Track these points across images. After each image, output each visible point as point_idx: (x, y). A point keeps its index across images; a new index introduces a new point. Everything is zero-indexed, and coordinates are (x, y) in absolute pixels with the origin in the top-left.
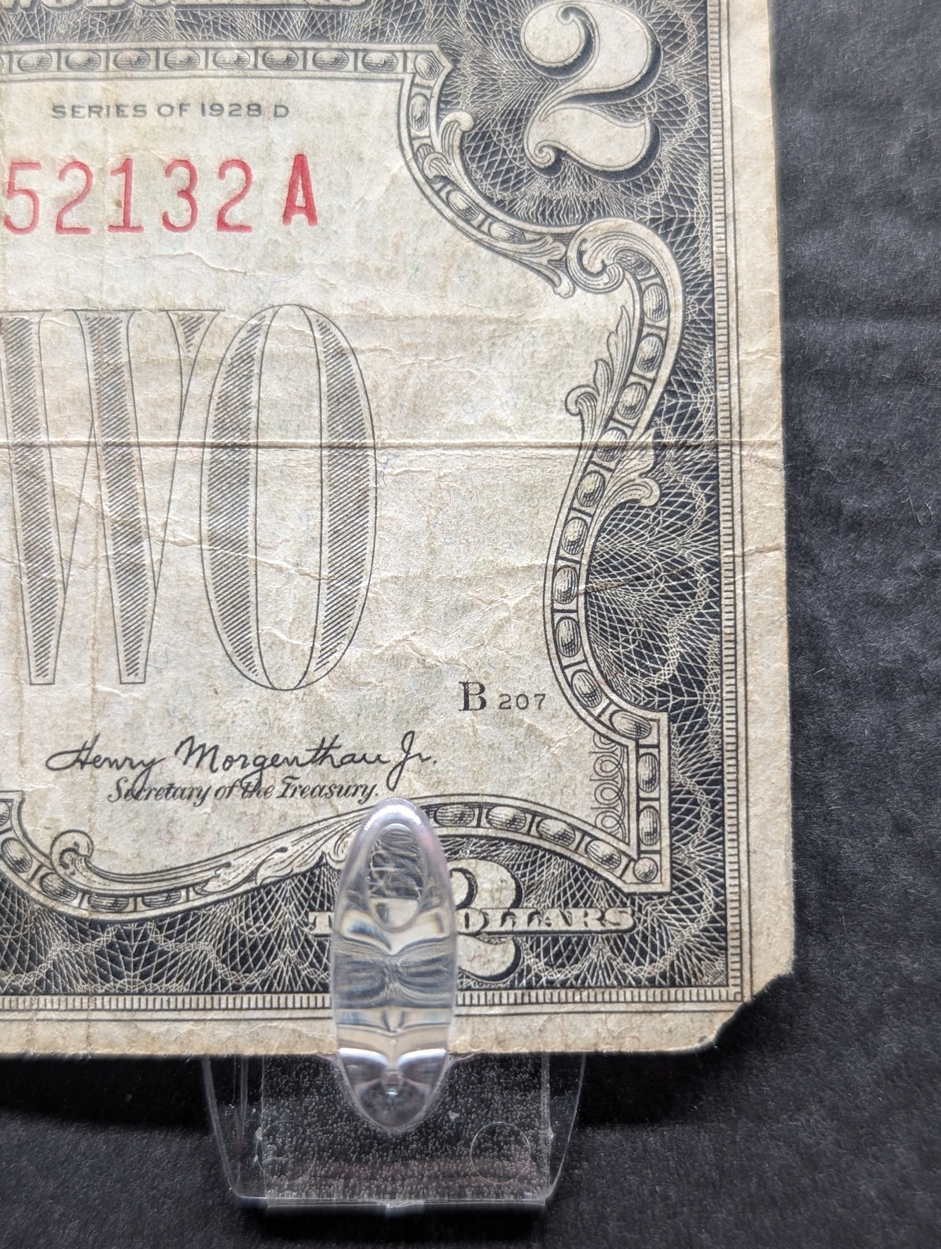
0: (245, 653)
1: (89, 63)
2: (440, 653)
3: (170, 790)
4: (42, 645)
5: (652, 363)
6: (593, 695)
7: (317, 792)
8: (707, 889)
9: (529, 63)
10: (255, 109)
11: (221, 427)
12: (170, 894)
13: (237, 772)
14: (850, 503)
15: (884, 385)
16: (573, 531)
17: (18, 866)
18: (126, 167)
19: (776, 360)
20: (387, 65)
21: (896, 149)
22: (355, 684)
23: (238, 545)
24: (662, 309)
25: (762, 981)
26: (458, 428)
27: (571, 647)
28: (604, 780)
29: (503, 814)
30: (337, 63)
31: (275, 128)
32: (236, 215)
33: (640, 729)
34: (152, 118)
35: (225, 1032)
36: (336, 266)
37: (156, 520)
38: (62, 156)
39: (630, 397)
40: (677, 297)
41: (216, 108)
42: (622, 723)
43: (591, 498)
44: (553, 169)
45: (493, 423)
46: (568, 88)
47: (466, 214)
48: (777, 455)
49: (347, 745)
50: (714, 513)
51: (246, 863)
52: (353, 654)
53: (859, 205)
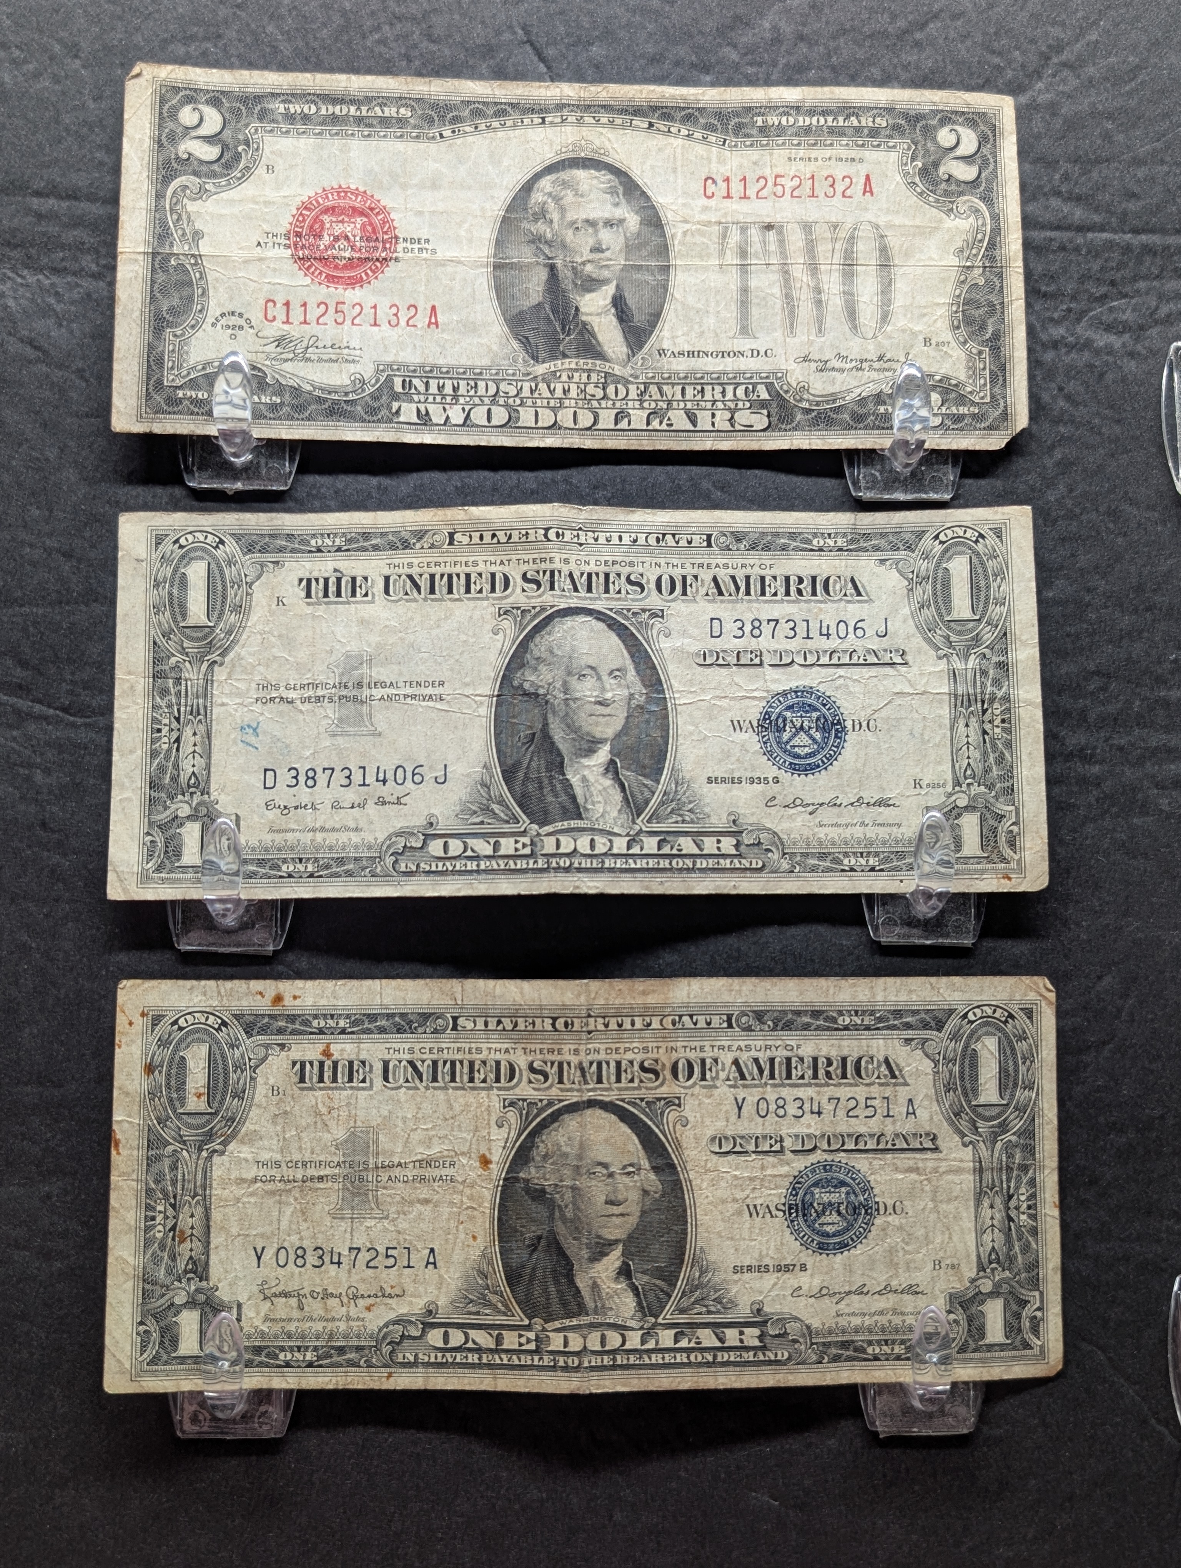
0: (855, 327)
1: (799, 144)
2: (916, 329)
3: (833, 369)
4: (792, 325)
5: (981, 241)
6: (965, 342)
7: (879, 370)
8: (1002, 402)
9: (939, 147)
10: (853, 160)
11: (845, 259)
12: (834, 401)
13: (854, 364)
14: (1043, 288)
15: (1054, 252)
16: (958, 292)
17: (787, 392)
18: (813, 177)
19: (1020, 241)
20: (894, 147)
21: (1057, 177)
22: (890, 337)
23: (852, 295)
24: (984, 225)
25: (1019, 429)
26: (920, 260)
27: (958, 327)
28: (969, 368)
29: (938, 378)
30: (879, 146)
31: (859, 166)
32: (848, 193)
33: (980, 353)
34: (820, 162)
35: (853, 441)
36: (880, 209)
37: (826, 287)
38: (792, 174)
39: (974, 251)
40: (988, 221)
41: (841, 159)
42: (974, 351)
43: (963, 282)
44: (948, 181)
45: (931, 259)
46: (952, 155)
47: (921, 194)
48: (1021, 270)
49: (888, 356)
50: (1002, 287)
51: (858, 391)
52: (889, 328)
53: (1045, 194)
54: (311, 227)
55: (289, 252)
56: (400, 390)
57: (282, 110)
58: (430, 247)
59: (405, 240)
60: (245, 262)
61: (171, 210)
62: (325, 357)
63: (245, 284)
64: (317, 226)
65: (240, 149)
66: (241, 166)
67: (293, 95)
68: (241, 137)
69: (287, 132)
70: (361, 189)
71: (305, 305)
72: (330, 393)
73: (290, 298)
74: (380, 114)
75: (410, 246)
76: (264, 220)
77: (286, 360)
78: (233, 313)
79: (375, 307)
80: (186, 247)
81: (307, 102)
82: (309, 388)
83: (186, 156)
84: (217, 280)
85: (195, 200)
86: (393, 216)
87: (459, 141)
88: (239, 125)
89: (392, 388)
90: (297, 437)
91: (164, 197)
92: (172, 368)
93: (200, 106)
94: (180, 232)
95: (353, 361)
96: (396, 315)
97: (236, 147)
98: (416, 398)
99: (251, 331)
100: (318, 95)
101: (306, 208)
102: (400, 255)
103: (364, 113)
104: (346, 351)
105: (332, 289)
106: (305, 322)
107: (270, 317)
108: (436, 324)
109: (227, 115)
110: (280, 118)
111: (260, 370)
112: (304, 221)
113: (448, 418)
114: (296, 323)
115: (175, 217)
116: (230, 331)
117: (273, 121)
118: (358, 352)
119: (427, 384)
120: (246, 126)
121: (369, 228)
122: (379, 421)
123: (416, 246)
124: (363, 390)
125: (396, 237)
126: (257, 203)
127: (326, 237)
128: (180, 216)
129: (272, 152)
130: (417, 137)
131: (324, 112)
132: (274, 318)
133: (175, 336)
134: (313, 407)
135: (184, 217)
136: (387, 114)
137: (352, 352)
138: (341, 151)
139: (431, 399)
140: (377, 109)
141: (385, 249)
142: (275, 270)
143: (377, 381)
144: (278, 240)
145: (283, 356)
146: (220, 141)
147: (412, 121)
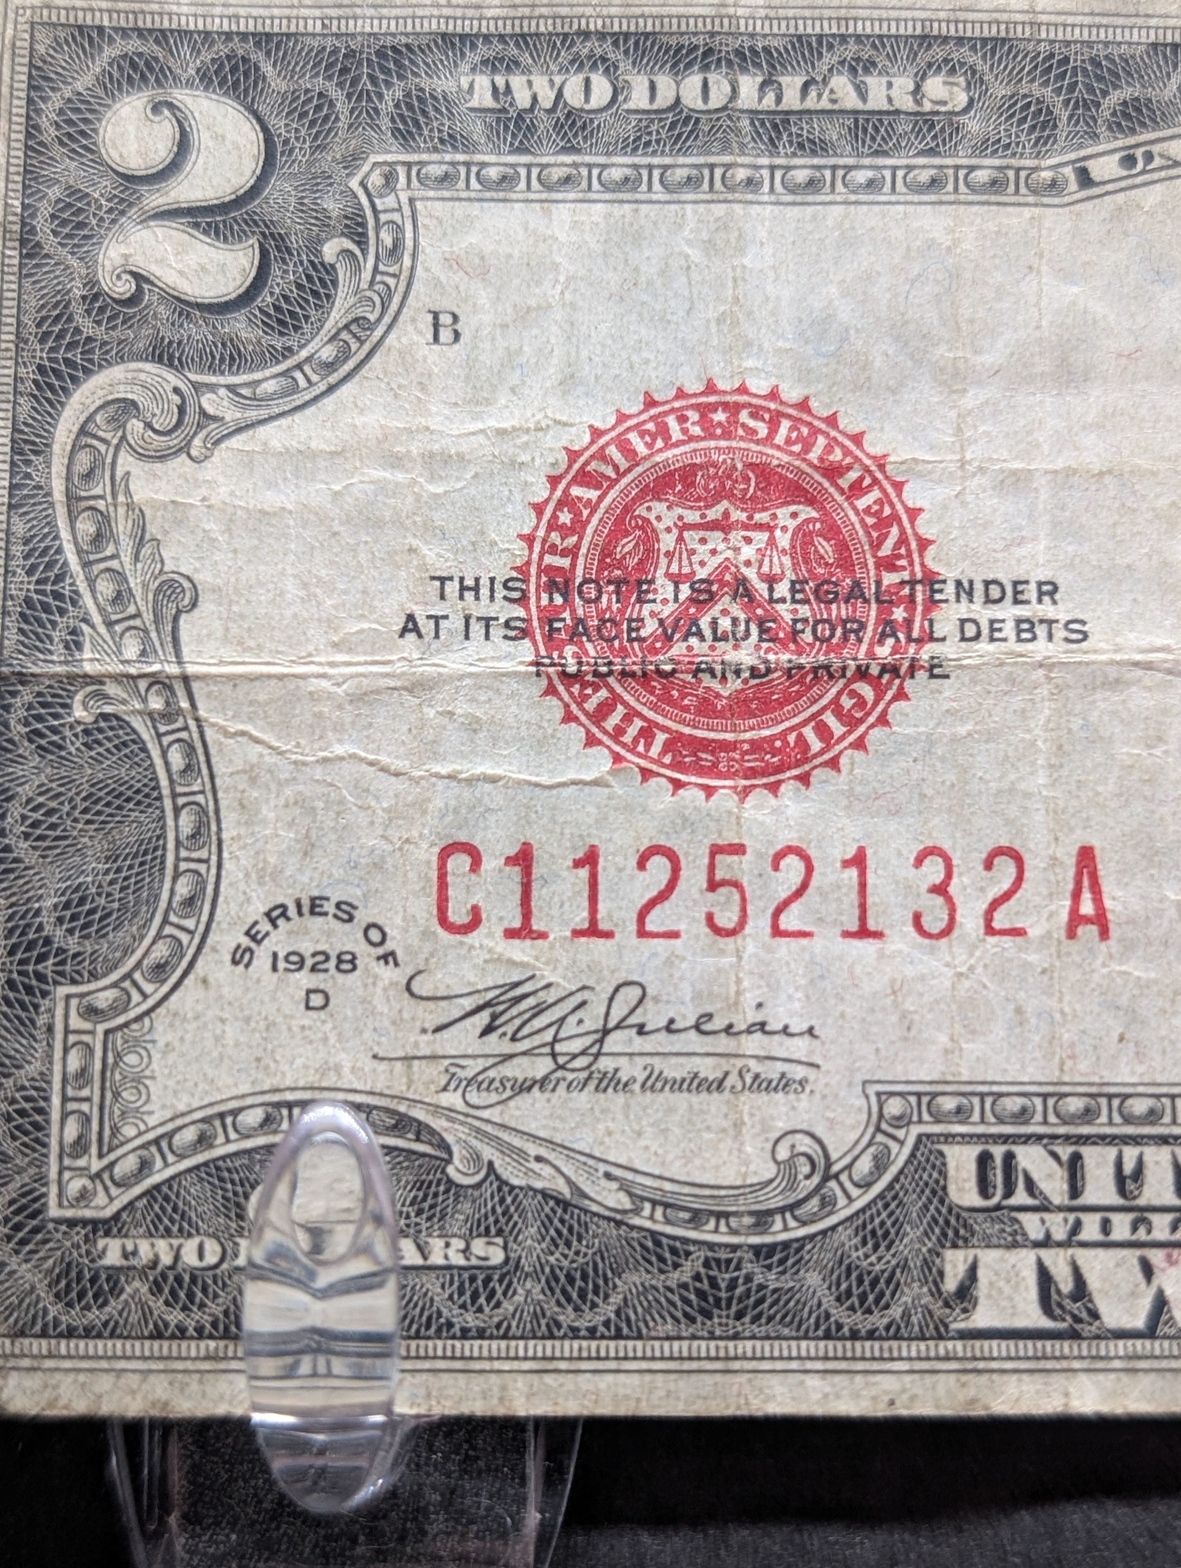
54: (606, 552)
55: (525, 650)
56: (973, 1199)
57: (483, 97)
58: (1060, 613)
59: (964, 590)
60: (359, 698)
61: (71, 498)
62: (674, 1069)
63: (361, 789)
64: (626, 545)
65: (330, 250)
66: (336, 316)
67: (522, 39)
68: (332, 205)
69: (506, 181)
70: (791, 393)
71: (590, 859)
72: (697, 1218)
73: (535, 836)
74: (850, 100)
75: (984, 614)
76: (429, 530)
77: (524, 1087)
78: (315, 907)
79: (859, 861)
80: (131, 650)
81: (577, 62)
82: (619, 1200)
83: (124, 288)
84: (251, 773)
85: (162, 457)
86: (913, 495)
87: (1152, 196)
88: (327, 161)
89: (940, 1192)
90: (571, 1408)
91: (42, 449)
92: (80, 1146)
93: (181, 96)
94: (106, 588)
95: (784, 1084)
96: (941, 890)
97: (314, 245)
98: (1032, 1225)
99: (387, 973)
100: (618, 39)
101: (584, 478)
102: (950, 650)
103: (791, 100)
104: (753, 1044)
105: (692, 796)
106: (593, 930)
107: (458, 914)
108: (1101, 920)
109: (278, 124)
110: (477, 130)
111: (421, 1130)
112: (578, 527)
113: (1161, 1304)
114: (559, 932)
115: (86, 527)
116: (304, 979)
117: (452, 141)
118: (799, 1047)
119: (1074, 1167)
120: (352, 161)
121: (825, 548)
122: (893, 1332)
123: (1008, 612)
124: (828, 1204)
125: (931, 580)
126: (396, 461)
127: (664, 588)
128: (104, 521)
129: (453, 262)
130: (996, 185)
131: (639, 99)
132: (475, 921)
133: (91, 1012)
134: (634, 1279)
135: (122, 527)
136: (877, 100)
137: (779, 1046)
138: (709, 247)
139: (1091, 1229)
140: (841, 83)
141: (887, 629)
142: (473, 726)
143: (880, 1164)
144: (483, 608)
145: (510, 1070)
146: (252, 221)
147: (973, 125)
